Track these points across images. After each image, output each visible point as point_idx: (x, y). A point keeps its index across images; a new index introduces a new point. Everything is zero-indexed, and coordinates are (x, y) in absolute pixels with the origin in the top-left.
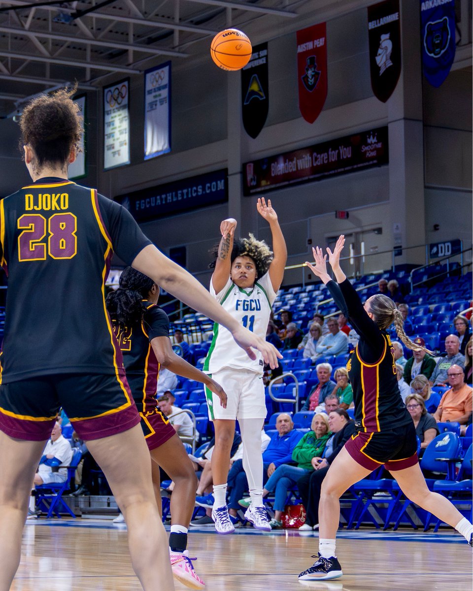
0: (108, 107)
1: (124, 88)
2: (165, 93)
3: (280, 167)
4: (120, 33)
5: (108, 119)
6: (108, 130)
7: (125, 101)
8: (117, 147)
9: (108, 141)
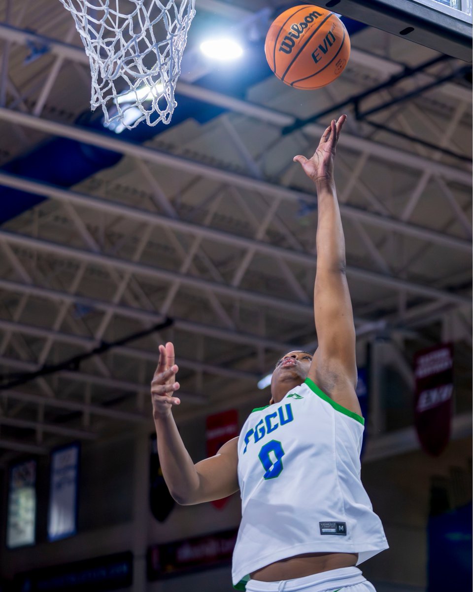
0: (14, 484)
1: (31, 466)
2: (72, 474)
3: (186, 553)
4: (30, 411)
5: (14, 496)
6: (13, 508)
7: (32, 479)
8: (21, 524)
9: (12, 520)
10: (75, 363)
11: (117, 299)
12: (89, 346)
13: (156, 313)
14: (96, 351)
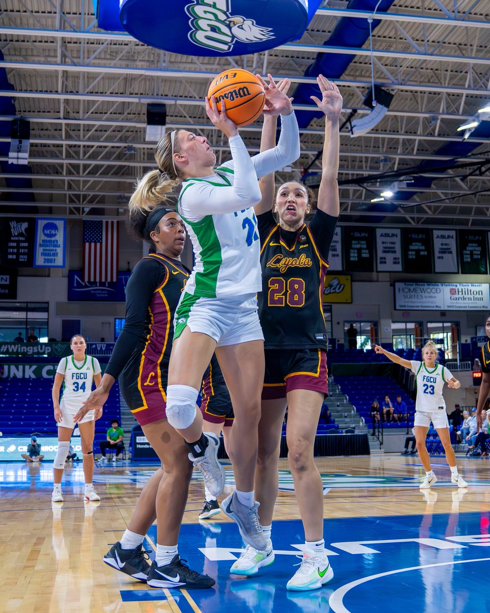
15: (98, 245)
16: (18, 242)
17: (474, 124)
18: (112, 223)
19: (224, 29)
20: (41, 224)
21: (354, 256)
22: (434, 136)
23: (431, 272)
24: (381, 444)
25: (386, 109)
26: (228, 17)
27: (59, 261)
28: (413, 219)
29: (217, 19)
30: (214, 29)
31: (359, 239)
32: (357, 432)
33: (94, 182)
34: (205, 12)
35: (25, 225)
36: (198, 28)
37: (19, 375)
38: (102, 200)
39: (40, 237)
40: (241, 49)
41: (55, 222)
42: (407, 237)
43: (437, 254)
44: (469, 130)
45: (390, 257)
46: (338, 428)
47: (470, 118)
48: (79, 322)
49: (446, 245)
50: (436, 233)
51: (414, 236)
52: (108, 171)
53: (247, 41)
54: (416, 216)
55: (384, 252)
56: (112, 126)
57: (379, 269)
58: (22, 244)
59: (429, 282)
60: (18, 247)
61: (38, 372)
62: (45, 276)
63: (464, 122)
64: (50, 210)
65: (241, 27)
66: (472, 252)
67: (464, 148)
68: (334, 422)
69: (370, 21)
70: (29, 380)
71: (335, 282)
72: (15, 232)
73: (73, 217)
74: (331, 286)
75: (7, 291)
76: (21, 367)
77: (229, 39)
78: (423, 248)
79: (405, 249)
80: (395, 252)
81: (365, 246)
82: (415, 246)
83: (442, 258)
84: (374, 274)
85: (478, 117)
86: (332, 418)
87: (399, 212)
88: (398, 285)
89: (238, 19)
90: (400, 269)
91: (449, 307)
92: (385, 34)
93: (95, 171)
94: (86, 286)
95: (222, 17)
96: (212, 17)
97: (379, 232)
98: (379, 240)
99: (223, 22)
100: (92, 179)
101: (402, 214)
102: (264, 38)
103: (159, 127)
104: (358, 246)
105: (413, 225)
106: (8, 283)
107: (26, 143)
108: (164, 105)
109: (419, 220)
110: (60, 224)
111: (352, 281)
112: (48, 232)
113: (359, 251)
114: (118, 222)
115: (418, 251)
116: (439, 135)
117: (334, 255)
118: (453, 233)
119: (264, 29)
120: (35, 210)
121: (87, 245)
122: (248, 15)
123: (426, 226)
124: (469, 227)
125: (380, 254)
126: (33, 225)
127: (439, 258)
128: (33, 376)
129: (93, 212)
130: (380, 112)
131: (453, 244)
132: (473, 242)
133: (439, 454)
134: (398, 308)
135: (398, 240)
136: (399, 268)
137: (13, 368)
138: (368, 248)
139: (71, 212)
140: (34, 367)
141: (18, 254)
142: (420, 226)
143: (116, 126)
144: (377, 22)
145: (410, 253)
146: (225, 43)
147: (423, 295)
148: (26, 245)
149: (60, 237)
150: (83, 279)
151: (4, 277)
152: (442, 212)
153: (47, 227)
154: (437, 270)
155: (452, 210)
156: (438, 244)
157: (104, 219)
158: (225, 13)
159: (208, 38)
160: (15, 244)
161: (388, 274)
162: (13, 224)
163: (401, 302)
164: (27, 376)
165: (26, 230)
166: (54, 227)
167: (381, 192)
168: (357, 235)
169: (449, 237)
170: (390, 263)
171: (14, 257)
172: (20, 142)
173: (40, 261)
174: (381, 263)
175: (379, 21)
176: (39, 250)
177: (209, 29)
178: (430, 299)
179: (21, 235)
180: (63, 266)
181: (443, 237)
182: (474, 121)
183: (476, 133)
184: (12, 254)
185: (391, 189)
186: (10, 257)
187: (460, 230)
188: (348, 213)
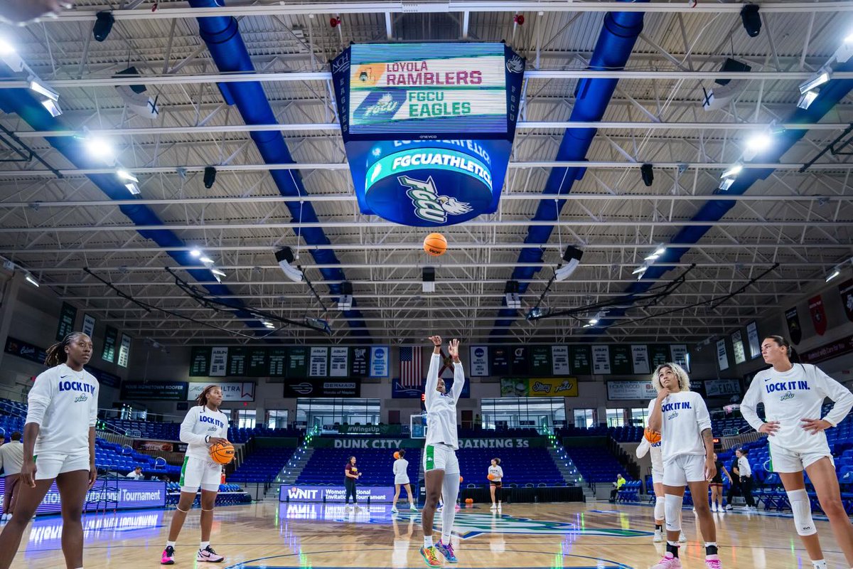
0: (733, 341)
1: (739, 333)
2: (755, 332)
4: (733, 312)
5: (734, 345)
6: (735, 350)
7: (740, 338)
8: (740, 355)
9: (736, 354)
10: (743, 289)
11: (754, 260)
12: (748, 281)
13: (771, 262)
14: (750, 283)
15: (410, 362)
16: (360, 361)
17: (644, 269)
18: (418, 348)
19: (437, 206)
20: (374, 350)
21: (577, 365)
22: (618, 279)
23: (631, 374)
24: (595, 493)
25: (578, 261)
26: (437, 198)
27: (385, 373)
28: (616, 338)
29: (431, 200)
30: (430, 206)
31: (580, 353)
32: (577, 485)
33: (403, 322)
34: (421, 195)
35: (364, 351)
36: (420, 207)
37: (358, 446)
38: (413, 333)
39: (373, 358)
40: (453, 219)
41: (382, 348)
42: (613, 350)
43: (635, 362)
44: (641, 273)
45: (602, 365)
46: (564, 482)
47: (642, 265)
48: (399, 411)
49: (641, 355)
50: (633, 347)
51: (618, 350)
52: (412, 314)
53: (456, 214)
54: (618, 336)
55: (598, 361)
56: (409, 284)
57: (595, 373)
58: (362, 363)
59: (632, 381)
60: (360, 365)
61: (369, 444)
62: (377, 383)
63: (637, 268)
64: (380, 341)
65: (448, 204)
66: (659, 359)
67: (642, 287)
68: (562, 478)
69: (556, 201)
70: (364, 449)
71: (566, 382)
72: (357, 355)
73: (393, 345)
74: (563, 385)
75: (354, 393)
76: (359, 441)
77: (442, 213)
78: (624, 357)
79: (612, 359)
80: (605, 361)
81: (584, 358)
82: (619, 357)
83: (638, 364)
84: (593, 377)
85: (646, 264)
86: (562, 475)
87: (606, 333)
88: (609, 383)
89: (444, 198)
90: (610, 373)
91: (646, 397)
92: (571, 213)
93: (402, 314)
94: (403, 389)
95: (433, 197)
96: (426, 198)
97: (593, 348)
98: (594, 354)
99: (435, 201)
100: (402, 320)
101: (608, 335)
102: (467, 211)
103: (430, 282)
104: (580, 358)
105: (617, 342)
106: (354, 387)
107: (350, 297)
108: (433, 268)
109: (621, 338)
110: (385, 350)
111: (578, 381)
112: (378, 355)
113: (581, 361)
114: (422, 348)
115: (621, 360)
116: (622, 279)
117: (563, 365)
118: (645, 347)
119: (463, 204)
120: (370, 341)
121: (403, 362)
122: (450, 195)
123: (625, 343)
124: (656, 342)
125: (595, 362)
126: (369, 350)
127: (636, 364)
128: (367, 447)
129: (406, 341)
130: (574, 264)
131: (645, 354)
132: (660, 352)
133: (628, 501)
134: (610, 399)
135: (607, 353)
136: (609, 371)
137: (354, 441)
138: (586, 359)
139: (392, 342)
140: (367, 441)
141: (360, 369)
142: (622, 343)
143: (413, 285)
144: (562, 202)
145: (616, 361)
146: (441, 216)
147: (628, 390)
148: (364, 363)
149: (385, 358)
150: (400, 384)
151: (353, 384)
152: (636, 332)
153: (377, 352)
154: (635, 372)
155: (644, 331)
156: (635, 354)
157: (413, 346)
158: (434, 194)
159: (428, 213)
160: (357, 363)
161: (602, 376)
162: (356, 350)
163: (612, 394)
164: (363, 447)
165: (364, 354)
166: (382, 352)
167: (589, 320)
168: (579, 350)
169: (642, 349)
170: (602, 369)
171: (357, 371)
172: (346, 297)
173: (373, 373)
174: (596, 368)
175: (565, 201)
176: (373, 366)
177: (426, 207)
178: (632, 393)
179: (361, 357)
180: (388, 376)
181: (638, 350)
182: (643, 267)
183: (646, 275)
184: (356, 369)
185: (596, 319)
186: (355, 371)
187: (650, 345)
188: (571, 336)
